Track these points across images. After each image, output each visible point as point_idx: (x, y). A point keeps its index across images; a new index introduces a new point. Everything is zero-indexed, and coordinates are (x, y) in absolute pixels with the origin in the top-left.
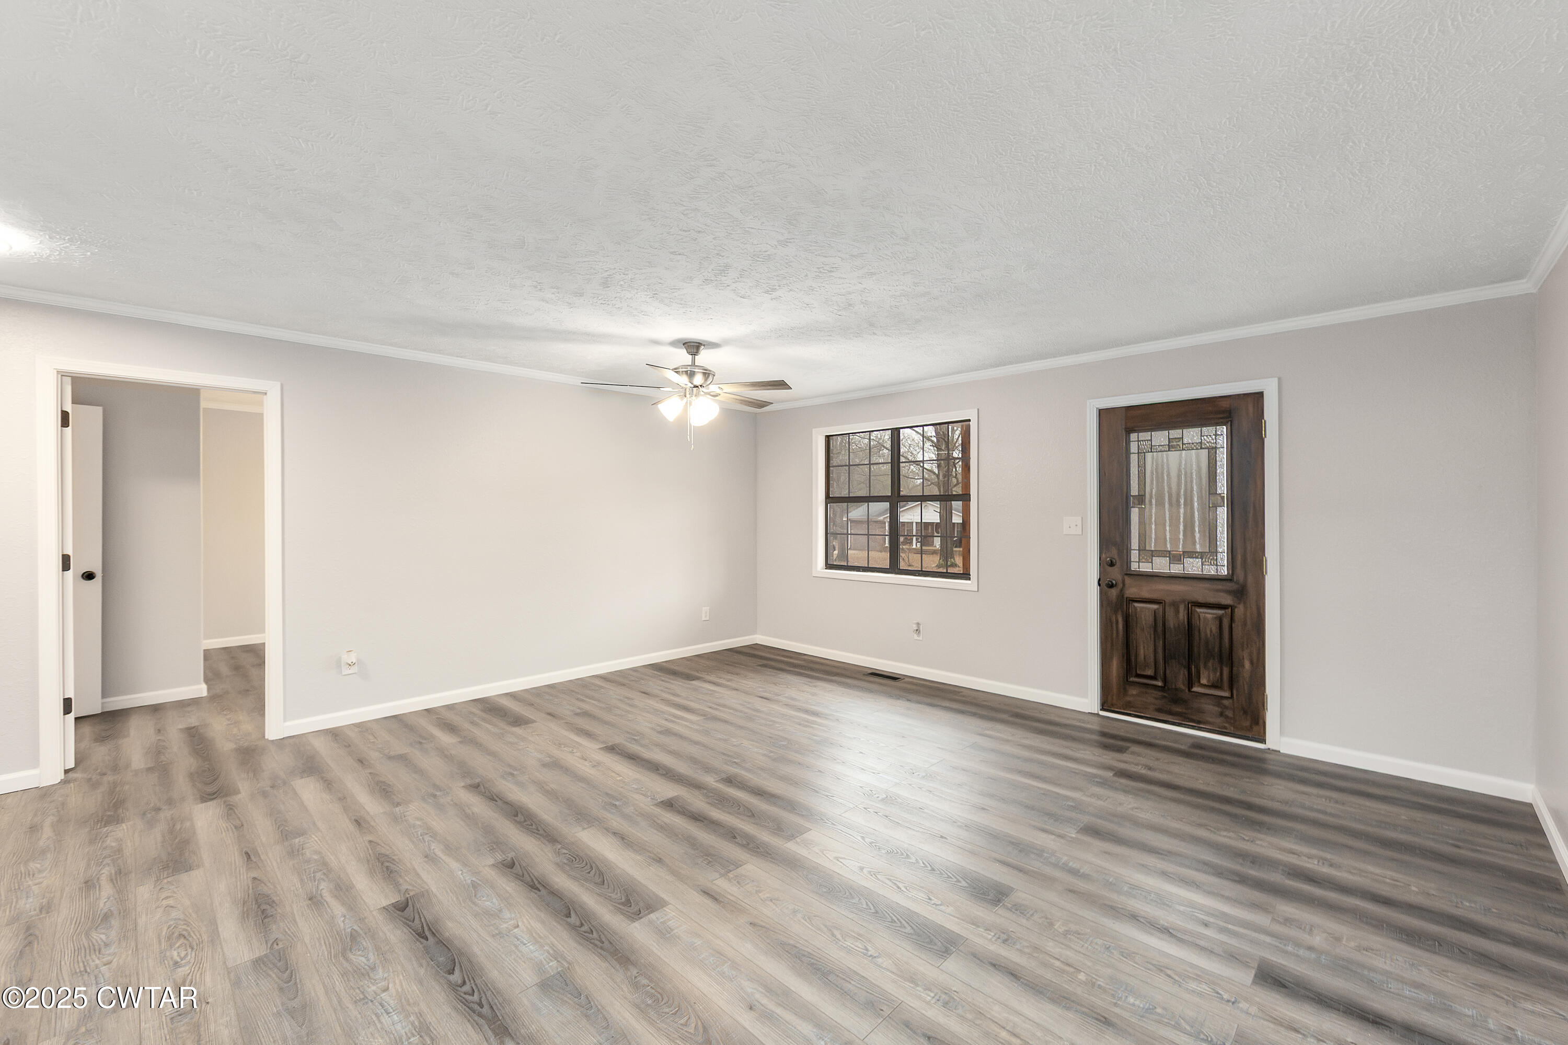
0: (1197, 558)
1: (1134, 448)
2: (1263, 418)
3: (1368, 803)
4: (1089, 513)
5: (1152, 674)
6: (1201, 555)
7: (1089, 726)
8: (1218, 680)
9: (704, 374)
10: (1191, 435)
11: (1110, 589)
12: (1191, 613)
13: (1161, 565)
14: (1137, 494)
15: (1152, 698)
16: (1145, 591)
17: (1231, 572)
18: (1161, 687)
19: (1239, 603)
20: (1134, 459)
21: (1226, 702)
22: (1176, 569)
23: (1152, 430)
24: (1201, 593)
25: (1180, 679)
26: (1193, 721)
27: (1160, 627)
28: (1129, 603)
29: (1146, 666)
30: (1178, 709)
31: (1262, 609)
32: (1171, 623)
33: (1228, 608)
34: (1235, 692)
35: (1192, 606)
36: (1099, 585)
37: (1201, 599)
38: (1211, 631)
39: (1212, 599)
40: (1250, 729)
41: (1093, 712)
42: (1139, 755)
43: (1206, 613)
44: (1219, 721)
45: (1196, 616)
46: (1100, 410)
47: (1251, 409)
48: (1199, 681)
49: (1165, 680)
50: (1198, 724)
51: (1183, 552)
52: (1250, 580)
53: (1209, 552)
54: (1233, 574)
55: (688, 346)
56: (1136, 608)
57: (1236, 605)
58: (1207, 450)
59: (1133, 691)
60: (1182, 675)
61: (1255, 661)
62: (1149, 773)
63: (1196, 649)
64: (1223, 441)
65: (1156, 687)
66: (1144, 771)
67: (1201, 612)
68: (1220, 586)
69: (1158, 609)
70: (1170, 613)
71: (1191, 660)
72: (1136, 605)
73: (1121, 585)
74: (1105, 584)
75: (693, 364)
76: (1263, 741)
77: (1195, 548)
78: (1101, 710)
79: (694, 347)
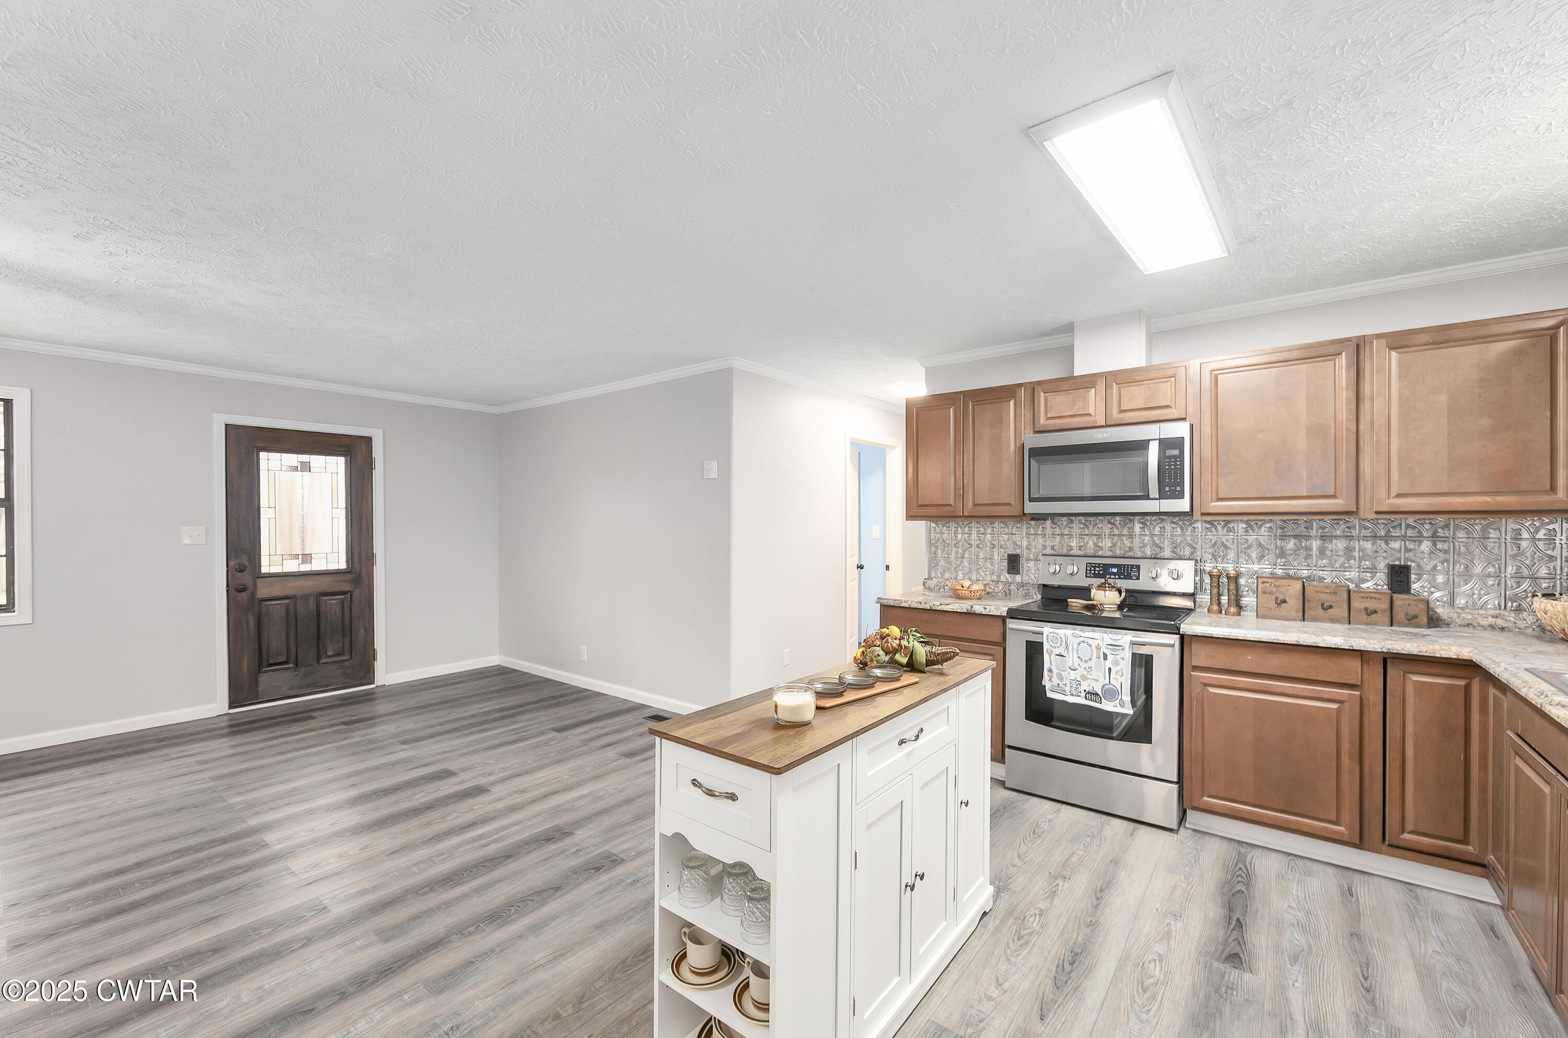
0: (323, 558)
1: (264, 464)
2: (372, 456)
4: (215, 523)
5: (285, 660)
6: (326, 555)
8: (341, 649)
10: (317, 461)
11: (240, 593)
12: (319, 602)
13: (289, 567)
14: (266, 505)
15: (287, 679)
16: (277, 591)
17: (349, 566)
18: (293, 668)
19: (357, 588)
20: (264, 476)
21: (347, 664)
22: (305, 568)
23: (279, 452)
24: (326, 585)
25: (309, 657)
26: (321, 687)
27: (292, 619)
28: (261, 603)
29: (278, 655)
30: (312, 681)
31: (372, 591)
32: (302, 611)
33: (347, 593)
34: (353, 654)
35: (319, 596)
36: (228, 590)
37: (327, 590)
38: (335, 613)
39: (335, 589)
40: (364, 678)
41: (221, 714)
43: (330, 600)
44: (341, 679)
45: (323, 603)
46: (226, 426)
47: (364, 448)
48: (326, 653)
49: (298, 661)
50: (325, 687)
51: (311, 554)
52: (364, 571)
53: (333, 552)
54: (351, 567)
57: (354, 590)
58: (329, 474)
59: (266, 680)
60: (312, 653)
61: (367, 627)
63: (323, 630)
64: (341, 468)
65: (290, 669)
67: (327, 600)
68: (341, 577)
69: (288, 603)
70: (300, 605)
71: (319, 639)
72: (268, 603)
73: (251, 588)
74: (235, 590)
76: (373, 683)
77: (321, 551)
78: (229, 709)
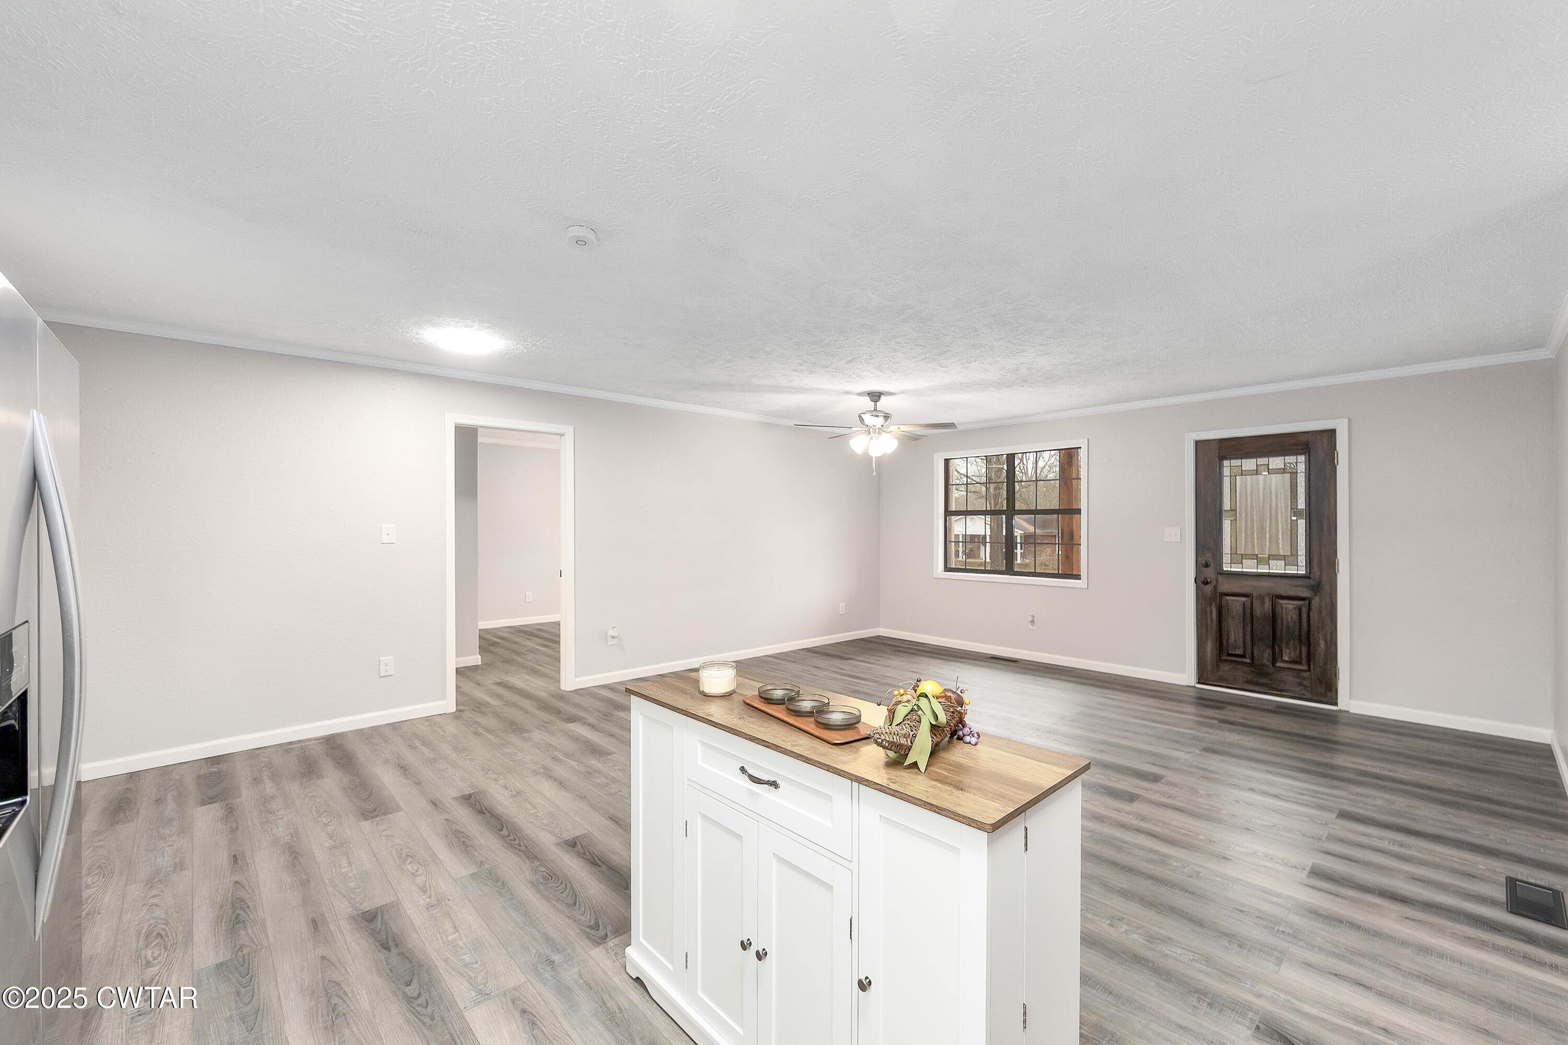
0: (1281, 560)
1: (1226, 471)
2: (1336, 450)
3: (1419, 741)
4: (1187, 525)
5: (1242, 653)
6: (1284, 558)
7: (1189, 694)
8: (1298, 657)
9: (885, 417)
10: (1276, 462)
11: (1205, 586)
12: (1275, 604)
13: (1249, 567)
14: (1229, 509)
15: (1242, 673)
16: (1234, 586)
17: (1308, 571)
18: (1249, 663)
19: (1315, 596)
20: (1226, 482)
21: (1304, 674)
22: (1263, 570)
23: (1241, 458)
24: (1283, 588)
25: (1265, 656)
26: (1277, 690)
27: (1249, 616)
28: (1222, 598)
29: (1235, 647)
30: (1264, 681)
31: (1334, 600)
32: (1258, 611)
33: (1306, 600)
34: (1312, 666)
35: (1275, 598)
36: (1196, 582)
37: (1283, 593)
38: (1292, 618)
39: (1292, 593)
40: (1325, 695)
41: (1190, 685)
42: (1235, 711)
43: (1286, 604)
44: (1298, 689)
45: (1279, 606)
46: (1196, 442)
47: (1326, 442)
48: (1282, 658)
49: (1252, 658)
50: (1281, 692)
51: (1269, 555)
52: (1324, 578)
53: (1291, 555)
54: (1310, 573)
55: (872, 396)
56: (1226, 600)
57: (1312, 596)
58: (1289, 474)
59: (1226, 667)
60: (1267, 654)
61: (1329, 640)
62: (1246, 722)
63: (1278, 633)
64: (1302, 467)
65: (1246, 663)
66: (1241, 721)
67: (1283, 603)
68: (1299, 582)
69: (1246, 601)
70: (1257, 604)
71: (1274, 642)
72: (1228, 598)
73: (1214, 583)
74: (1201, 582)
75: (875, 410)
76: (1336, 704)
77: (1279, 553)
78: (1197, 683)
79: (875, 396)
